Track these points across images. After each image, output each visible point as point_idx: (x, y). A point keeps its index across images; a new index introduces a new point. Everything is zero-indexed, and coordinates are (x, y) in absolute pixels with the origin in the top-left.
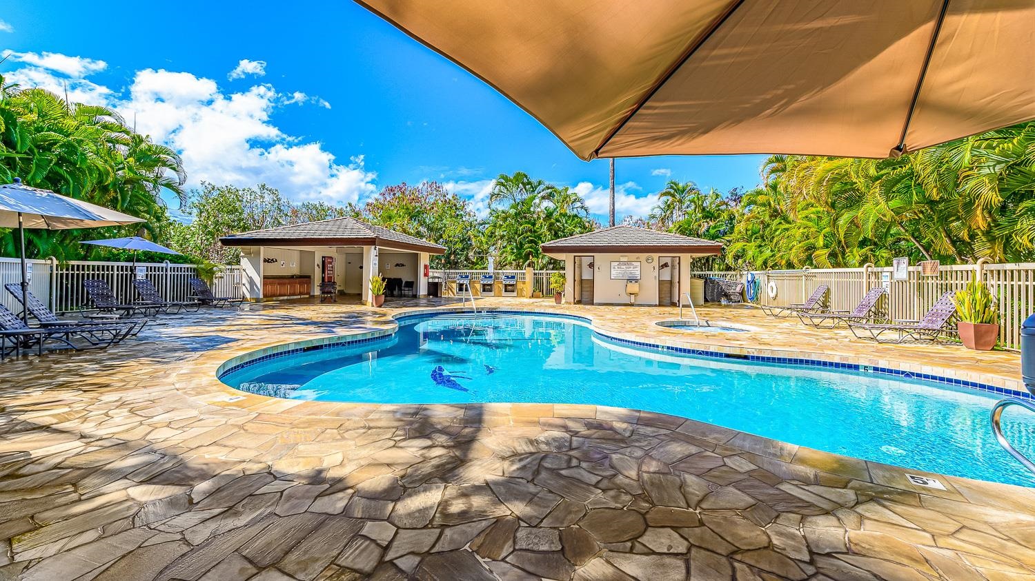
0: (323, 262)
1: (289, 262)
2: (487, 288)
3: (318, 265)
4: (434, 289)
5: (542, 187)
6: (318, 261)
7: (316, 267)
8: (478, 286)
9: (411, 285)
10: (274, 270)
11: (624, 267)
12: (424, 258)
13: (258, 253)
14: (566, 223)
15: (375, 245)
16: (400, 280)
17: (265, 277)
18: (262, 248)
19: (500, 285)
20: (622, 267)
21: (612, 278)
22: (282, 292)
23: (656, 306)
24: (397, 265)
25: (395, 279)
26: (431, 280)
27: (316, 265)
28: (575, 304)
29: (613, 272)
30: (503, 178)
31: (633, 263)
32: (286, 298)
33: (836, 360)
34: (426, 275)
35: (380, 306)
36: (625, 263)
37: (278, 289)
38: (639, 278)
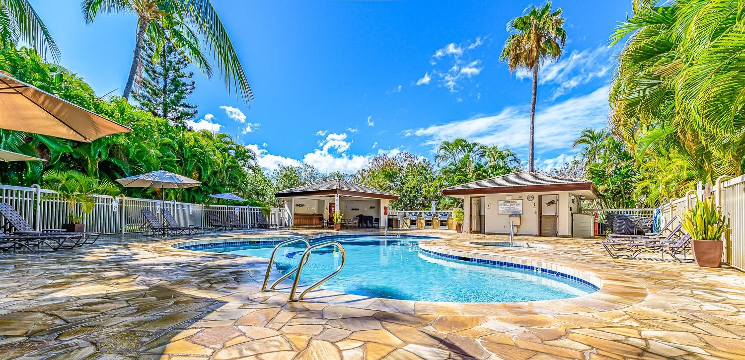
0: (330, 206)
1: (310, 205)
2: (428, 223)
3: (327, 208)
4: (392, 223)
5: (477, 147)
6: (327, 205)
7: (325, 209)
8: (422, 221)
9: (378, 220)
10: (301, 211)
11: (509, 204)
12: (385, 203)
13: (291, 201)
14: (492, 173)
15: (337, 193)
16: (372, 217)
17: (295, 214)
18: (293, 198)
19: (437, 221)
20: (507, 204)
21: (499, 213)
22: (305, 223)
23: (536, 236)
24: (371, 208)
25: (369, 216)
26: (391, 217)
27: (325, 208)
28: (471, 233)
29: (500, 209)
30: (445, 143)
31: (516, 201)
32: (308, 226)
33: (520, 263)
34: (385, 213)
35: (338, 230)
36: (509, 201)
37: (303, 221)
38: (522, 213)
